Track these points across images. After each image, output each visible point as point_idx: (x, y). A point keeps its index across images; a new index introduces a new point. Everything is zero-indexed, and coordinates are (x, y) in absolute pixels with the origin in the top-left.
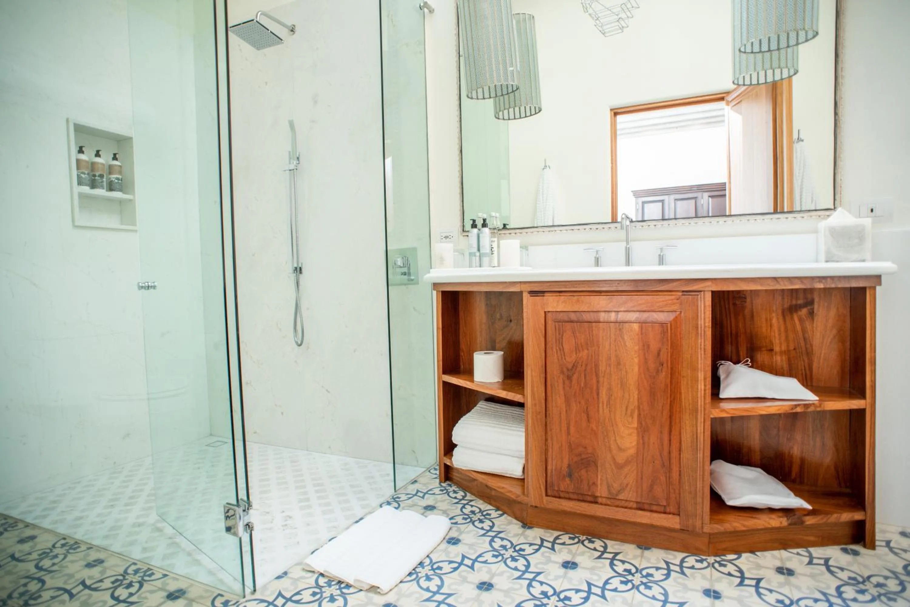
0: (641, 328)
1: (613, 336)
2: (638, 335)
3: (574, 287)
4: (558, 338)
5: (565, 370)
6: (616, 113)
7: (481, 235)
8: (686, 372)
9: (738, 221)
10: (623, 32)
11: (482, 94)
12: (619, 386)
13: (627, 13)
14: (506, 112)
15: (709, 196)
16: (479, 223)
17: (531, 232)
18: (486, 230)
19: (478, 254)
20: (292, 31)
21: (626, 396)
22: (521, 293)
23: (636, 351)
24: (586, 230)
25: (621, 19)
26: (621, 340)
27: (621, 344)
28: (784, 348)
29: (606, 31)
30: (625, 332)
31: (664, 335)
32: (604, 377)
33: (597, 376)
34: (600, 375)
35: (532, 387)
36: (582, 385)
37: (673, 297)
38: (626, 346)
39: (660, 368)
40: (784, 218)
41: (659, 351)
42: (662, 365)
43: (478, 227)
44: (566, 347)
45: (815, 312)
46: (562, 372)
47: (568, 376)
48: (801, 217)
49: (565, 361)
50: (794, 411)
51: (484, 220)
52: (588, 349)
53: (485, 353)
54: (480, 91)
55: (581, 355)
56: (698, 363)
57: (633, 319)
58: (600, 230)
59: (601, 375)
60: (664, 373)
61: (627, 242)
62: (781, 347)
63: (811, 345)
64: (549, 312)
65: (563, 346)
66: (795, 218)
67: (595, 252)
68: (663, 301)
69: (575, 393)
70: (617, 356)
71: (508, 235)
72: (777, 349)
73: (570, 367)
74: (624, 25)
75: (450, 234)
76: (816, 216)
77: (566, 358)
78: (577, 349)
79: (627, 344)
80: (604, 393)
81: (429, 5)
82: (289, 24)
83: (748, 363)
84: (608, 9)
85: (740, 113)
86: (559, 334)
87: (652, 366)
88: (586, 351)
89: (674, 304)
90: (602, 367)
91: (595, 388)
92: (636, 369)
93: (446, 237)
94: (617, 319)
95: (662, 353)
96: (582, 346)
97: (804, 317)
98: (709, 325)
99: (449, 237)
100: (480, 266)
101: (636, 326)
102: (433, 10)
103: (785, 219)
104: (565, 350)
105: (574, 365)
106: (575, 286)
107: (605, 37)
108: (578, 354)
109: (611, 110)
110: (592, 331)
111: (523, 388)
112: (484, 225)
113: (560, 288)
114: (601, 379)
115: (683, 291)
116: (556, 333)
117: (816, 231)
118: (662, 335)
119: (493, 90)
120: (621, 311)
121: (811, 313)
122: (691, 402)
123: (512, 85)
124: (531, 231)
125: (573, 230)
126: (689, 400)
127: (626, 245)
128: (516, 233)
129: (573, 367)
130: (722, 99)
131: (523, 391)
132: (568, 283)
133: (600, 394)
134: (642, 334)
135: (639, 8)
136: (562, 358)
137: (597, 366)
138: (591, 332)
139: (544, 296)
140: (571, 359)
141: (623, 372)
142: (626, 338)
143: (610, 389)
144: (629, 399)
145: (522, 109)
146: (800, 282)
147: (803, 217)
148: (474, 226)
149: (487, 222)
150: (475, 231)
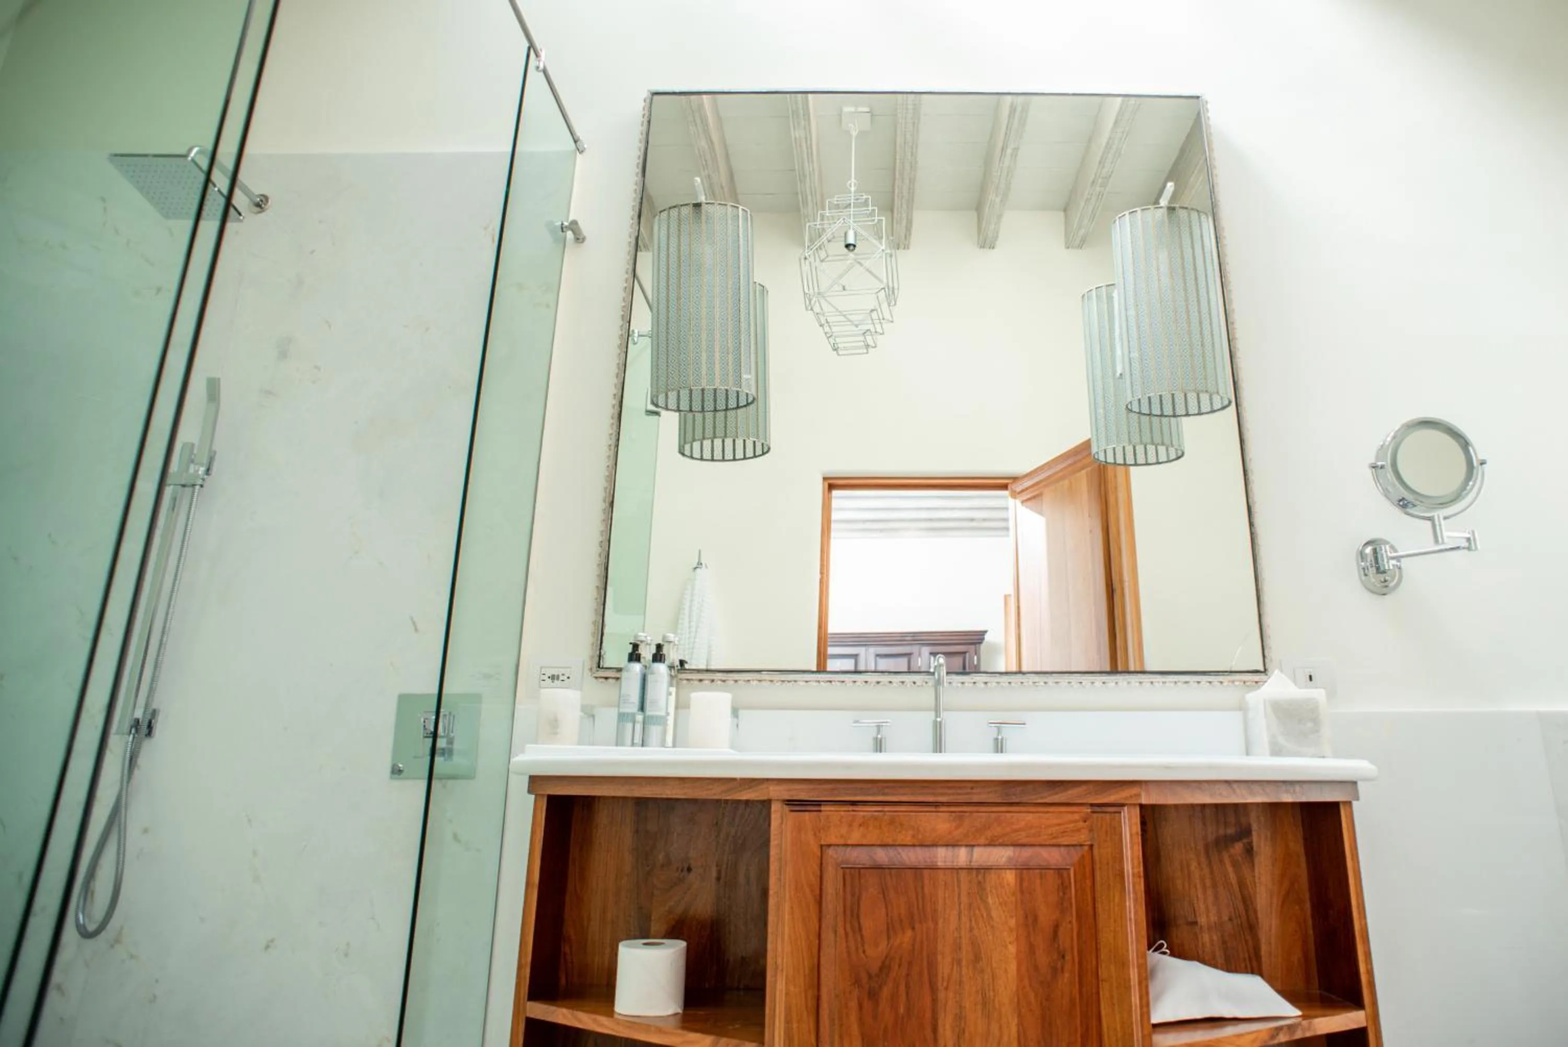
0: (1021, 880)
1: (964, 899)
2: (1014, 894)
3: (884, 794)
4: (848, 904)
5: (864, 978)
6: (832, 484)
7: (650, 678)
8: (1107, 970)
9: (1125, 683)
10: (867, 353)
11: (675, 401)
12: (979, 1007)
13: (876, 326)
14: (696, 445)
15: (931, 654)
16: (647, 653)
17: (744, 681)
18: (661, 668)
19: (640, 717)
20: (258, 205)
21: (995, 1027)
22: (767, 803)
23: (1011, 930)
24: (857, 684)
25: (868, 333)
26: (982, 907)
27: (982, 916)
28: (1213, 918)
29: (839, 345)
30: (989, 889)
31: (1064, 893)
32: (946, 988)
33: (933, 989)
34: (939, 985)
35: (788, 1021)
36: (902, 1010)
37: (1076, 817)
38: (991, 917)
39: (1059, 965)
40: (1194, 682)
41: (1056, 928)
42: (1063, 957)
43: (642, 660)
44: (868, 924)
45: (1255, 849)
46: (857, 982)
47: (869, 993)
48: (1218, 682)
49: (862, 955)
50: (1276, 1042)
51: (659, 647)
52: (913, 928)
53: (645, 944)
54: (672, 396)
55: (898, 941)
56: (1127, 951)
57: (1003, 861)
58: (884, 685)
59: (941, 986)
60: (1067, 975)
61: (937, 710)
62: (1208, 916)
63: (1255, 912)
64: (829, 846)
65: (859, 923)
66: (1210, 682)
67: (875, 729)
68: (1059, 825)
69: (885, 1030)
70: (974, 943)
71: (696, 683)
72: (1202, 920)
73: (875, 969)
74: (871, 343)
75: (563, 671)
76: (1240, 681)
77: (866, 946)
78: (890, 929)
79: (994, 914)
80: (948, 1027)
81: (579, 228)
82: (257, 191)
83: (1164, 950)
84: (840, 312)
85: (1040, 513)
86: (853, 895)
87: (1043, 959)
88: (909, 933)
89: (1079, 830)
90: (944, 967)
91: (928, 1015)
92: (1013, 967)
93: (553, 678)
94: (971, 862)
95: (1061, 930)
96: (901, 921)
97: (1240, 859)
98: (1139, 872)
99: (561, 678)
100: (643, 745)
101: (1010, 877)
102: (584, 239)
103: (1196, 684)
104: (864, 932)
105: (883, 963)
106: (886, 791)
107: (839, 355)
108: (892, 941)
109: (825, 479)
110: (923, 888)
111: (762, 1025)
112: (658, 657)
113: (856, 795)
114: (941, 995)
115: (1092, 805)
116: (844, 891)
117: (1242, 708)
118: (1061, 894)
119: (709, 398)
120: (979, 845)
121: (1249, 851)
122: (1119, 1035)
123: (747, 395)
124: (747, 679)
125: (831, 682)
126: (1115, 1030)
127: (933, 718)
128: (713, 681)
129: (881, 969)
130: (1004, 487)
131: (762, 1034)
132: (869, 785)
133: (940, 1030)
134: (1022, 892)
135: (892, 322)
136: (857, 949)
137: (932, 966)
138: (919, 890)
139: (820, 811)
140: (875, 952)
141: (986, 977)
142: (990, 900)
143: (960, 1017)
144: (1001, 1037)
145: (739, 443)
146: (1261, 791)
147: (1221, 683)
148: (634, 656)
149: (665, 651)
150: (637, 667)
